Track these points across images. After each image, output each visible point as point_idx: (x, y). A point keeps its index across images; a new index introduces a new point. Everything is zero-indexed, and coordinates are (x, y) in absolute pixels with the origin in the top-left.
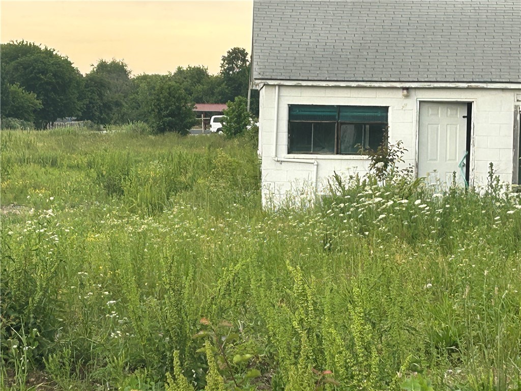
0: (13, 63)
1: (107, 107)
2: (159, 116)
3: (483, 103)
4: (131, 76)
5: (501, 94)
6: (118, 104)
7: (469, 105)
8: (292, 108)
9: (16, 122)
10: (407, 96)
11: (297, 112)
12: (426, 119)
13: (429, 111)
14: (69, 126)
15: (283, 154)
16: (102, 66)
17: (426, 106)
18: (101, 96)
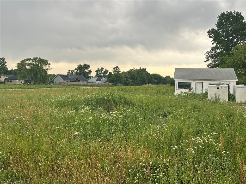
0: (154, 76)
1: (167, 82)
2: (171, 83)
3: (204, 82)
4: (171, 78)
5: (207, 81)
6: (168, 82)
7: (203, 82)
8: (178, 83)
9: (154, 84)
10: (194, 81)
11: (179, 83)
12: (197, 84)
13: (197, 83)
14: (161, 85)
15: (177, 89)
16: (167, 76)
17: (196, 83)
18: (166, 80)
